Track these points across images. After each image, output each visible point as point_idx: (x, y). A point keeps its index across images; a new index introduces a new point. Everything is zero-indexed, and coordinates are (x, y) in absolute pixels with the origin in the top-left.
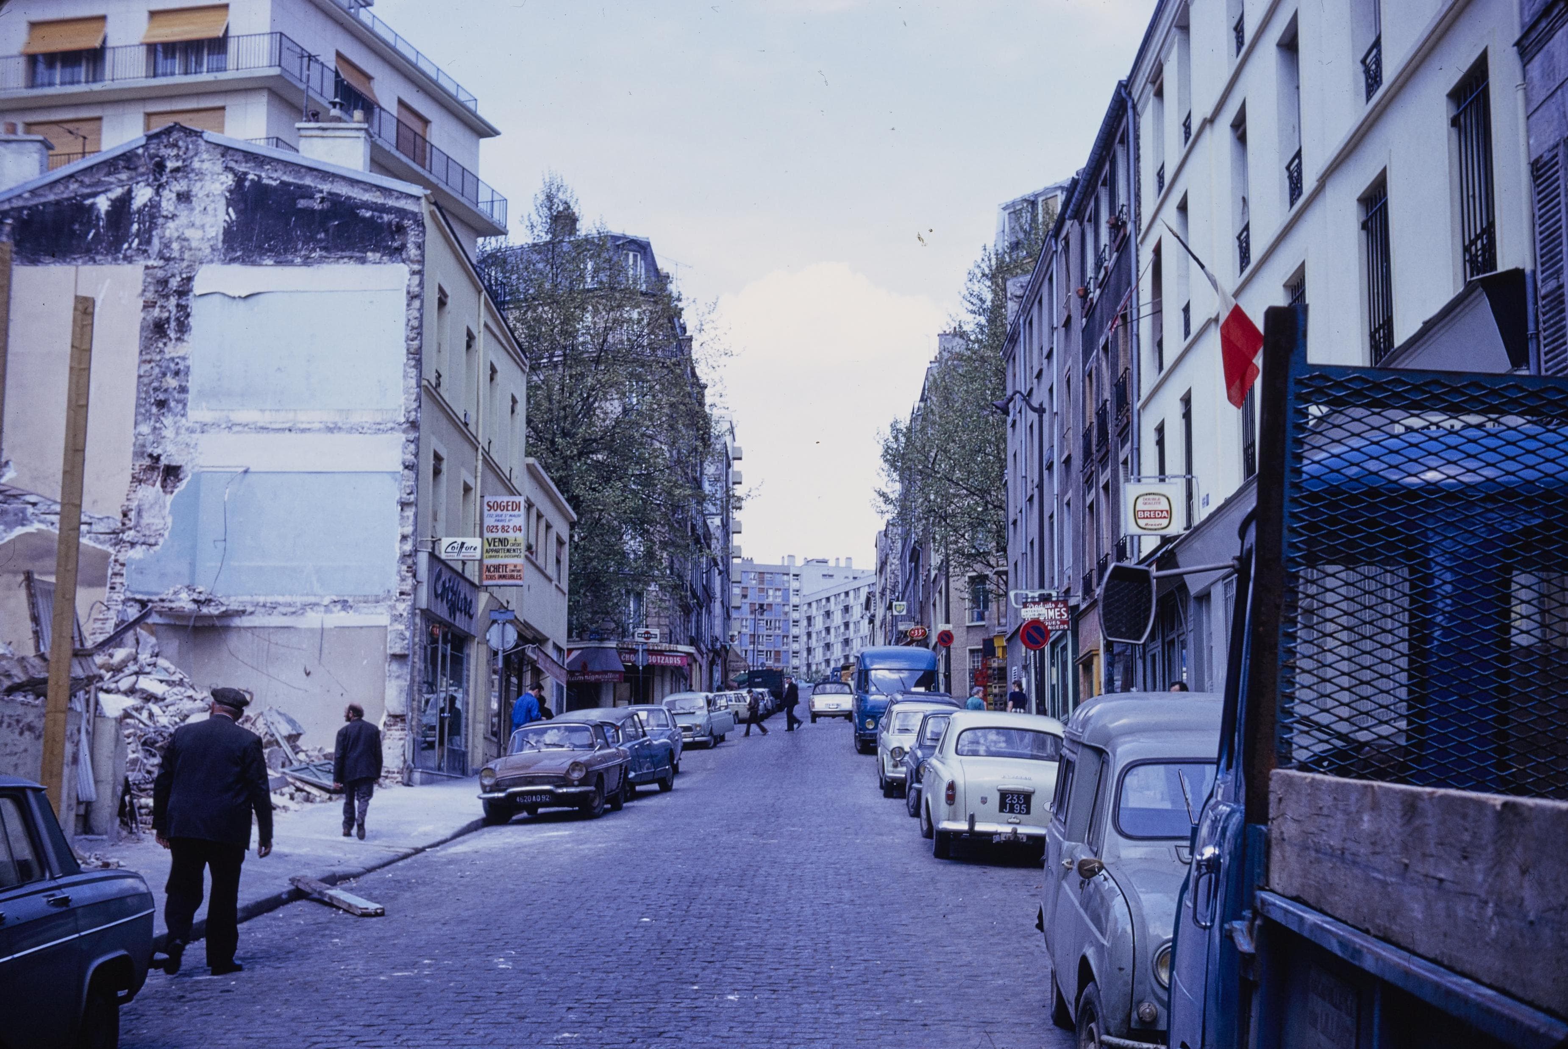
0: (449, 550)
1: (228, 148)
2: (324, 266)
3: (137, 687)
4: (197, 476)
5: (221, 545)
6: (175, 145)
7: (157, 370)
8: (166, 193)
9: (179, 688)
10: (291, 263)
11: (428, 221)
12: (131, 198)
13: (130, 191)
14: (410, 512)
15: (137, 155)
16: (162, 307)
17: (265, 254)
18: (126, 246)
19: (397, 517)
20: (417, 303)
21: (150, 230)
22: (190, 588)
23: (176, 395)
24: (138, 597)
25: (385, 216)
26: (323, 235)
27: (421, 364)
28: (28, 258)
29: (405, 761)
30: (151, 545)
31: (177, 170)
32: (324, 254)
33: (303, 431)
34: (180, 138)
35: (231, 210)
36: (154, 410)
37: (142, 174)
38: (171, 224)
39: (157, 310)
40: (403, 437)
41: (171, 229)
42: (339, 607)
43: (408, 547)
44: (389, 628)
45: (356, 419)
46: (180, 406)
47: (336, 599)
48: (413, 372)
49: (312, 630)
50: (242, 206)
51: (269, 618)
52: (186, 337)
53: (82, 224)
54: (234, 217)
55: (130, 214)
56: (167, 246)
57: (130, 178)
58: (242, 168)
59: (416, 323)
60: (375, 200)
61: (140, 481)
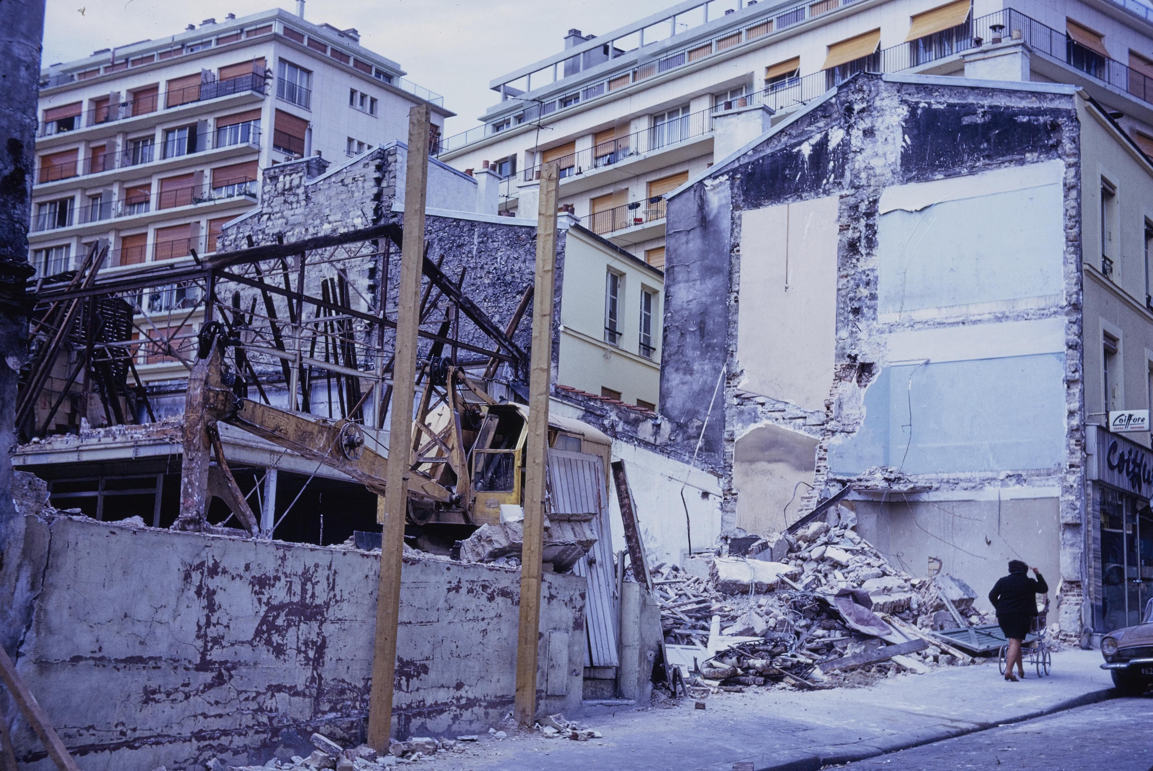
0: (1117, 422)
1: (902, 84)
2: (988, 172)
3: (826, 555)
4: (887, 371)
5: (907, 429)
6: (861, 90)
7: (852, 282)
8: (854, 132)
9: (861, 556)
10: (959, 174)
11: (1082, 116)
12: (828, 141)
13: (827, 135)
14: (1076, 390)
15: (831, 105)
16: (855, 228)
17: (936, 170)
18: (825, 181)
19: (1064, 395)
20: (1074, 194)
21: (843, 166)
22: (885, 469)
23: (868, 302)
24: (839, 477)
25: (1041, 118)
26: (985, 145)
27: (1081, 250)
28: (752, 203)
29: (1082, 626)
30: (848, 433)
31: (863, 110)
32: (987, 162)
33: (975, 322)
34: (864, 83)
35: (906, 137)
36: (851, 317)
37: (836, 120)
38: (859, 157)
39: (851, 231)
40: (1066, 320)
41: (859, 162)
42: (1014, 480)
43: (1075, 422)
44: (1061, 499)
45: (1021, 307)
46: (871, 311)
47: (1011, 473)
48: (1073, 258)
49: (990, 503)
50: (916, 132)
51: (951, 492)
52: (874, 252)
53: (791, 169)
54: (909, 141)
55: (827, 153)
56: (857, 176)
57: (827, 125)
58: (913, 99)
59: (1073, 212)
60: (1030, 106)
61: (840, 379)
